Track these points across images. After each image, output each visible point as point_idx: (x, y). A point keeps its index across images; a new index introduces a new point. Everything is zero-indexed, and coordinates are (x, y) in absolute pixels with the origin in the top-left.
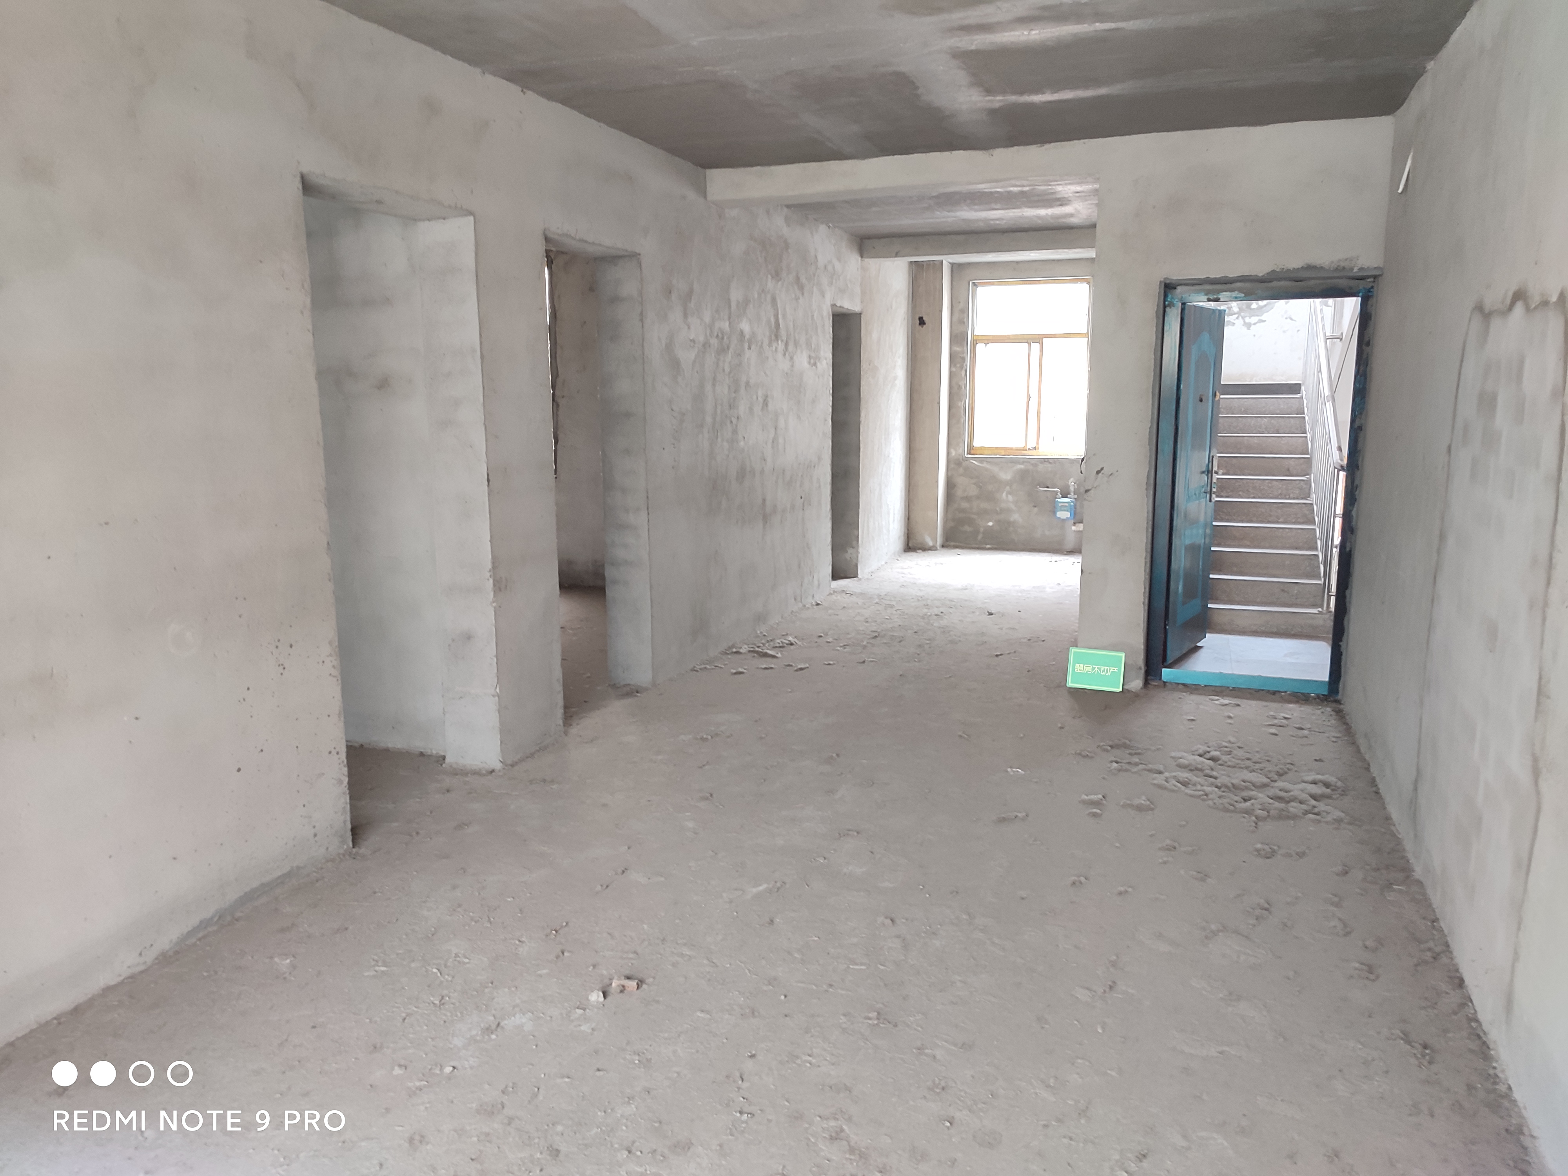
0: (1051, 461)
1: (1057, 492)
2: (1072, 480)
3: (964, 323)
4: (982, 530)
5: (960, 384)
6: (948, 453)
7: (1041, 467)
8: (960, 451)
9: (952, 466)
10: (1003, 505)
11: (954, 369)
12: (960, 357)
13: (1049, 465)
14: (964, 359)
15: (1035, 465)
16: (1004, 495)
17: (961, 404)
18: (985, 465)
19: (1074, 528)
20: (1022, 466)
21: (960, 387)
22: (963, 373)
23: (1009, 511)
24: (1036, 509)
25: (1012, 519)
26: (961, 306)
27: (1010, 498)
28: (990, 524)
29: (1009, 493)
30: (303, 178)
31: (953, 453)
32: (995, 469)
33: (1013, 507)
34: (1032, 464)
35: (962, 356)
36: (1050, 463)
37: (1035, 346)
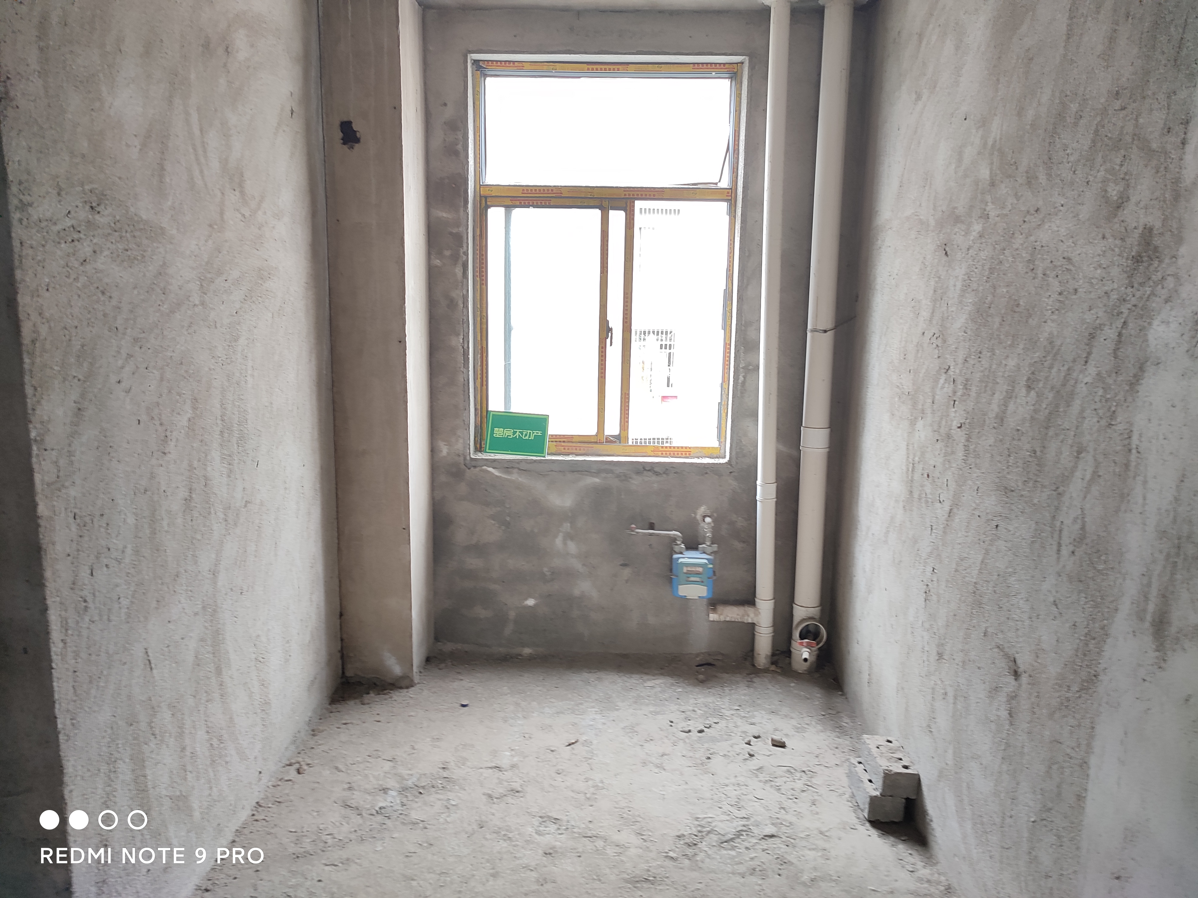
0: (656, 469)
1: (674, 540)
2: (702, 510)
3: (456, 154)
4: (512, 614)
5: (454, 294)
6: (433, 451)
7: (636, 482)
8: (459, 446)
9: (443, 478)
10: (557, 562)
11: (437, 262)
12: (451, 233)
13: (654, 478)
14: (459, 240)
15: (624, 478)
16: (559, 541)
17: (456, 342)
18: (514, 476)
19: (713, 617)
20: (597, 480)
21: (452, 304)
22: (459, 271)
23: (570, 574)
24: (627, 572)
25: (576, 592)
26: (449, 112)
27: (572, 547)
28: (531, 602)
29: (569, 537)
31: (444, 450)
32: (539, 486)
33: (577, 565)
34: (618, 476)
35: (455, 231)
36: (657, 474)
37: (617, 218)
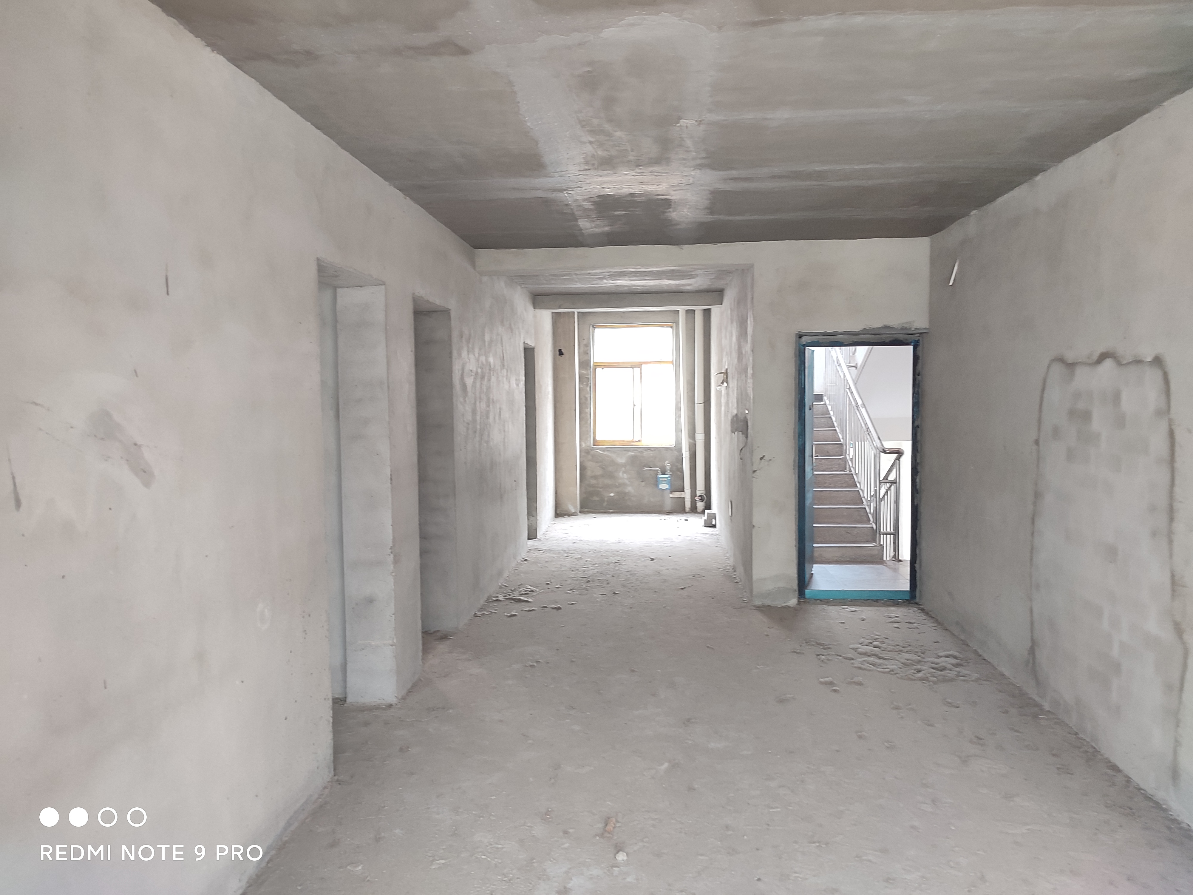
0: (652, 449)
1: (658, 471)
2: (667, 462)
3: (588, 353)
4: (606, 499)
5: (587, 396)
6: (580, 445)
7: (645, 454)
8: (588, 444)
9: (583, 454)
10: (620, 481)
11: (582, 386)
12: (586, 378)
13: (651, 452)
14: (588, 379)
15: (641, 452)
16: (621, 474)
17: (587, 410)
18: (606, 453)
19: (671, 496)
20: (632, 453)
21: (586, 399)
22: (588, 388)
23: (624, 485)
24: (643, 483)
25: (627, 491)
26: (585, 342)
27: (625, 476)
28: (612, 495)
29: (624, 472)
30: (318, 259)
31: (584, 445)
32: (614, 456)
33: (627, 482)
34: (639, 452)
35: (587, 377)
36: (652, 451)
37: (637, 370)
